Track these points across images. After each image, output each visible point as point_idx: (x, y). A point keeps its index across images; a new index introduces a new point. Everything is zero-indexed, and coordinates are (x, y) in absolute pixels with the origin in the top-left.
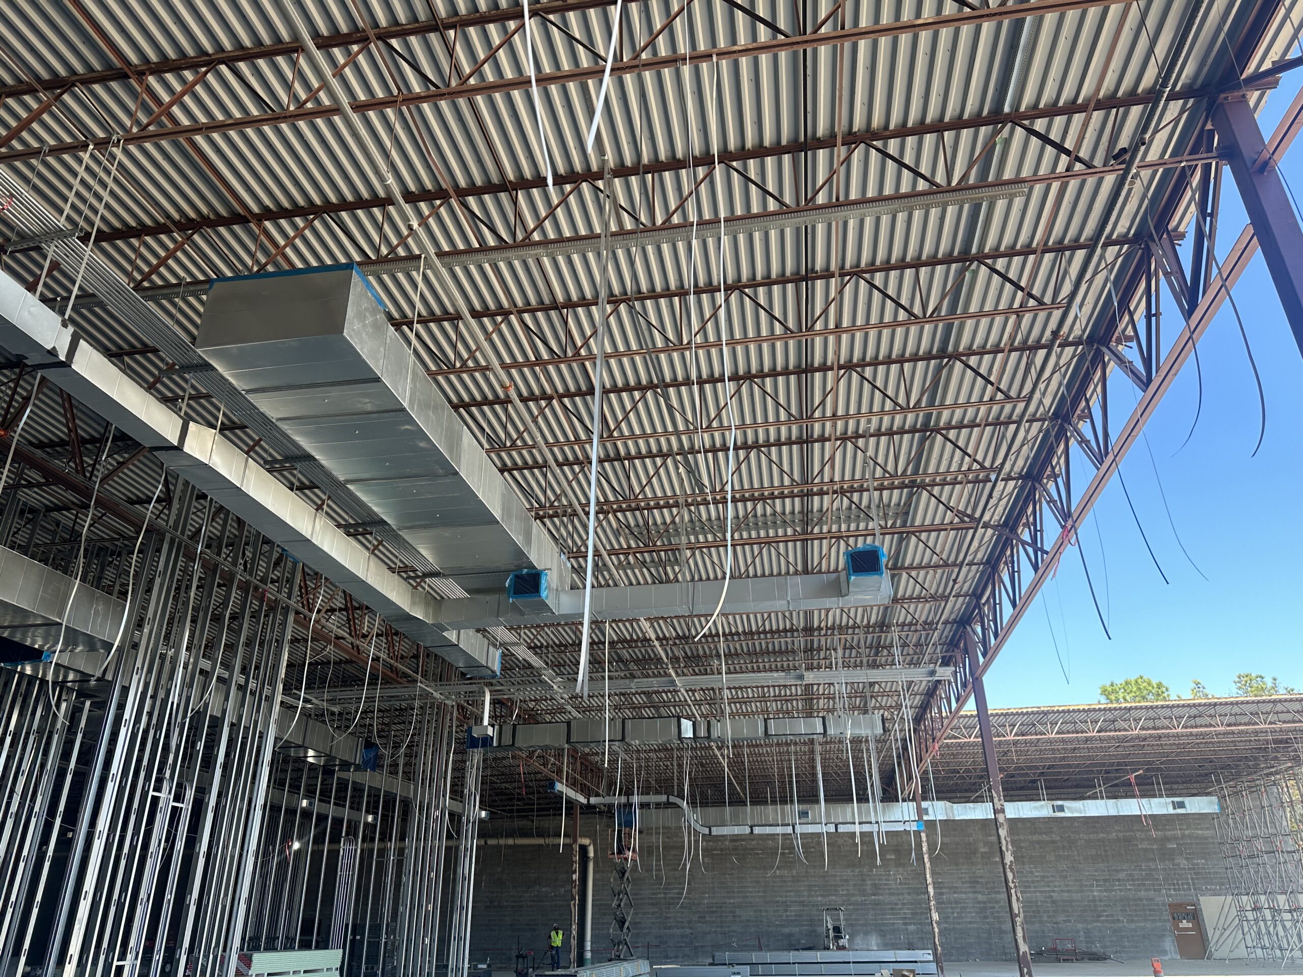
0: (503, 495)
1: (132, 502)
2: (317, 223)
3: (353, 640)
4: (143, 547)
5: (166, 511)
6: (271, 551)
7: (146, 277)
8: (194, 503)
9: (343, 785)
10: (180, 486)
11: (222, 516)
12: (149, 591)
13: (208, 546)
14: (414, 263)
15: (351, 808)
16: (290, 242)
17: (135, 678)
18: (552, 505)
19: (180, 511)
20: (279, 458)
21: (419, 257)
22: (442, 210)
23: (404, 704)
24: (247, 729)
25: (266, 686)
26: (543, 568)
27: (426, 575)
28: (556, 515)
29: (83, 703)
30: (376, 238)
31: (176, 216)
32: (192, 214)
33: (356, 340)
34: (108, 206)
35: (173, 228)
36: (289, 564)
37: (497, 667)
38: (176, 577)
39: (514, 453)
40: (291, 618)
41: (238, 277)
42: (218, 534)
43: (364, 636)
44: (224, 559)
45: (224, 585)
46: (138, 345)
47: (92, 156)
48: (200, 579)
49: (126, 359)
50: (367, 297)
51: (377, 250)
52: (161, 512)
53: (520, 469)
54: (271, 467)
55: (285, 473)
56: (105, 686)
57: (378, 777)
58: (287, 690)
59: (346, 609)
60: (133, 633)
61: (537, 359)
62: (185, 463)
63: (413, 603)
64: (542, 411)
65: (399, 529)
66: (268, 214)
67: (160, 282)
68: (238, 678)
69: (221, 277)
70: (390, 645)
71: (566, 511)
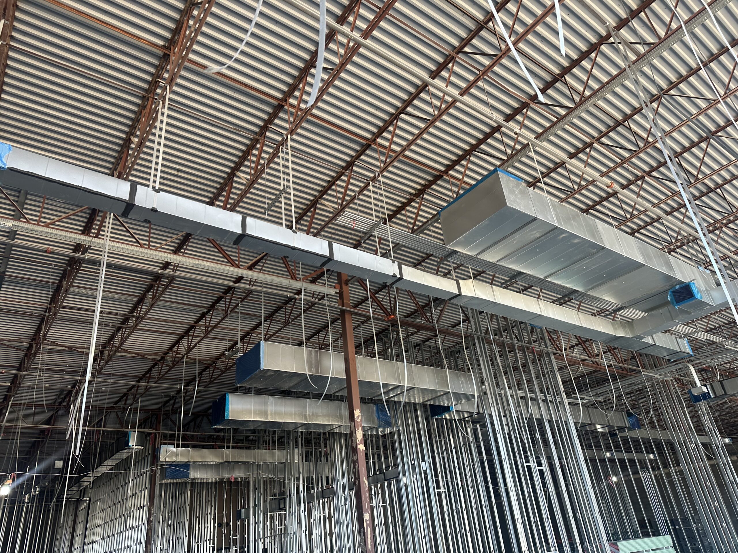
0: (640, 248)
1: (454, 326)
2: (472, 158)
3: (592, 359)
4: (467, 345)
5: (469, 325)
6: (526, 326)
7: (414, 224)
8: (480, 316)
9: (625, 440)
10: (470, 311)
11: (495, 317)
12: (479, 365)
13: (496, 335)
14: (527, 149)
15: (636, 452)
16: (464, 175)
17: (492, 409)
18: (677, 240)
19: (475, 322)
20: (508, 279)
21: (528, 144)
22: (529, 113)
23: (640, 387)
24: (557, 421)
25: (556, 397)
26: (689, 280)
27: (615, 311)
28: (683, 244)
29: (476, 426)
30: (502, 148)
31: (413, 192)
32: (419, 187)
33: (515, 205)
34: (387, 203)
35: (414, 198)
36: (538, 330)
37: (689, 350)
38: (488, 354)
39: (635, 220)
40: (553, 357)
41: (450, 204)
42: (497, 327)
43: (597, 355)
44: (505, 338)
45: (512, 351)
46: (425, 256)
47: (373, 186)
48: (499, 352)
49: (423, 264)
50: (510, 180)
51: (505, 153)
52: (468, 326)
53: (644, 227)
54: (505, 285)
55: (514, 285)
56: (481, 415)
57: (645, 432)
58: (568, 395)
59: (580, 344)
60: (481, 387)
61: (622, 160)
62: (466, 300)
63: (615, 329)
64: (641, 188)
65: (586, 292)
66: (449, 168)
67: (420, 224)
68: (541, 396)
69: (443, 208)
70: (615, 356)
71: (688, 240)
